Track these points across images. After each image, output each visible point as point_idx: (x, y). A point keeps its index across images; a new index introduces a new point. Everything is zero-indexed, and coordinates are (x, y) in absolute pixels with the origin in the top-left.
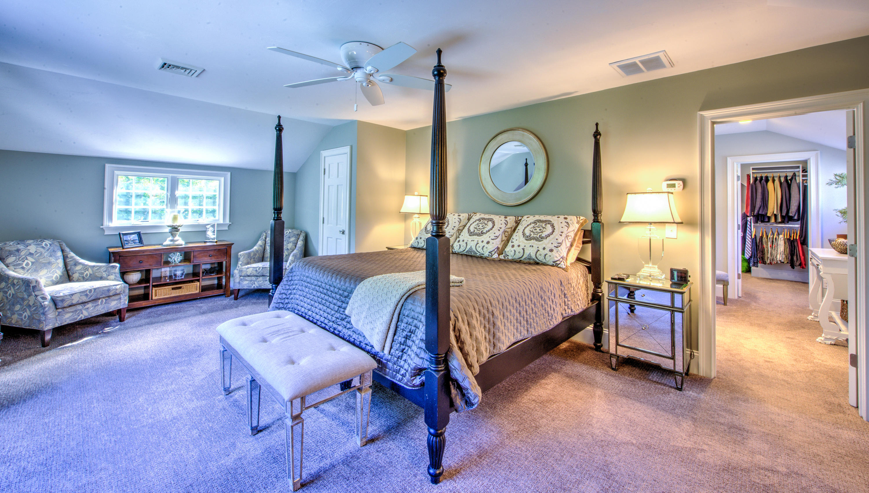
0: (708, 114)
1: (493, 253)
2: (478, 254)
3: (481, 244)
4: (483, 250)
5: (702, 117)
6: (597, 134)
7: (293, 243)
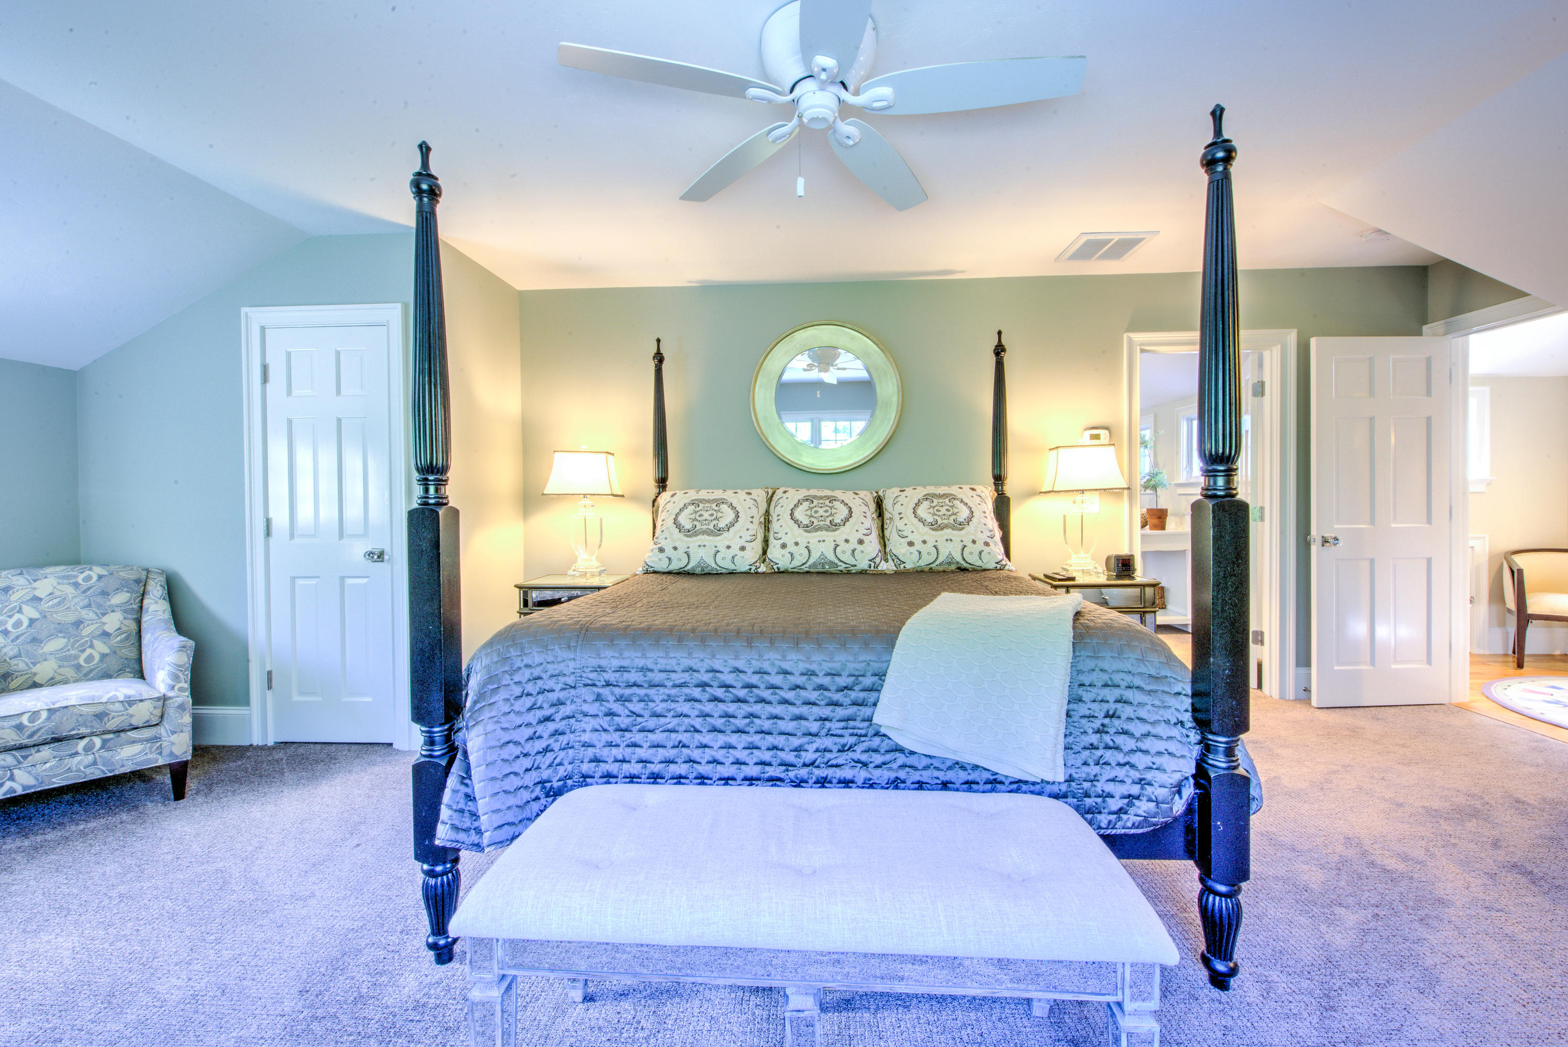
0: (1139, 337)
1: (878, 560)
2: (842, 567)
3: (843, 546)
4: (854, 556)
5: (1130, 341)
6: (999, 350)
7: (125, 611)
